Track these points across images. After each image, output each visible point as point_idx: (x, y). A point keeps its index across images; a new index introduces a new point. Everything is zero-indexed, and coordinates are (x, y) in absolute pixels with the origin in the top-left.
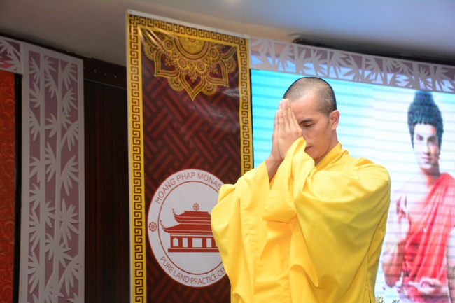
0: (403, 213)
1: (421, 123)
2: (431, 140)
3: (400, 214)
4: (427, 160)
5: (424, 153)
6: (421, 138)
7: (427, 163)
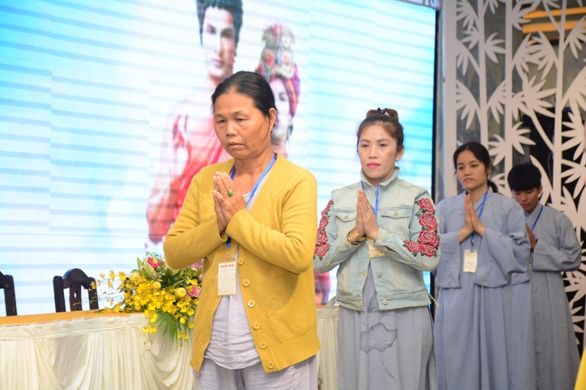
0: (181, 138)
1: (214, 6)
2: (225, 34)
3: (177, 140)
4: (218, 64)
5: (215, 51)
6: (212, 30)
7: (218, 67)
